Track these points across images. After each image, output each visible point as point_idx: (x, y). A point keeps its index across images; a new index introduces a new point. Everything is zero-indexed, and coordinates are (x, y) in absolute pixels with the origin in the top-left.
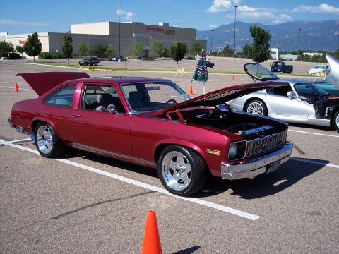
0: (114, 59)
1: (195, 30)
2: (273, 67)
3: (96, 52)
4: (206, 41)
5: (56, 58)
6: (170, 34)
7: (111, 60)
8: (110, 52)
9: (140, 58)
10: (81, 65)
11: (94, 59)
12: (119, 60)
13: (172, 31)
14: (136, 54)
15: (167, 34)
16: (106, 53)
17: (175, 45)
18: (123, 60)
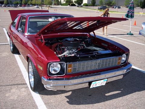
0: (115, 7)
3: (107, 4)
5: (90, 6)
7: (113, 8)
8: (113, 4)
10: (99, 9)
11: (104, 7)
14: (126, 5)
16: (111, 4)
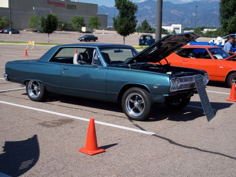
1: (97, 5)
2: (140, 41)
4: (107, 16)
6: (71, 9)
9: (36, 31)
12: (10, 32)
13: (73, 6)
15: (68, 8)
17: (46, 18)
18: (16, 32)
